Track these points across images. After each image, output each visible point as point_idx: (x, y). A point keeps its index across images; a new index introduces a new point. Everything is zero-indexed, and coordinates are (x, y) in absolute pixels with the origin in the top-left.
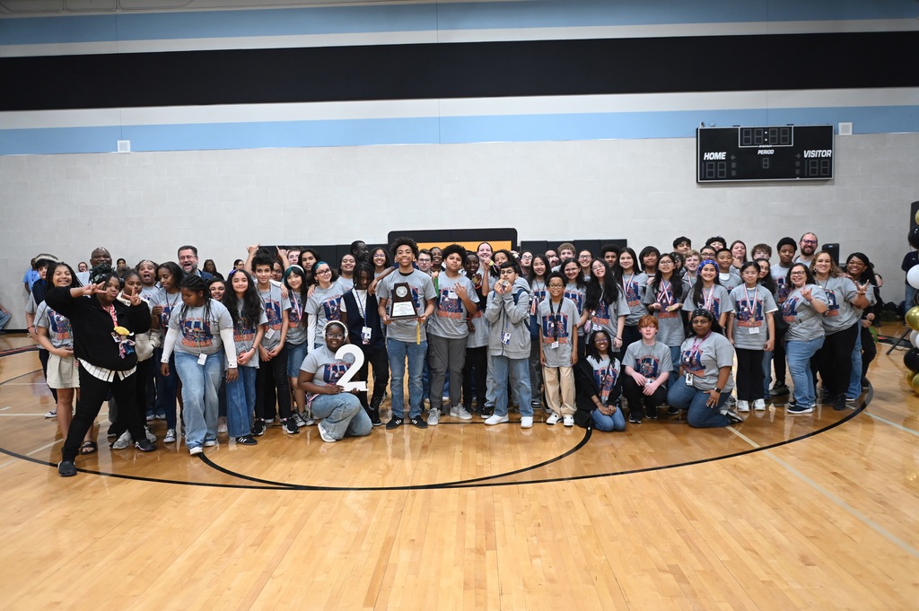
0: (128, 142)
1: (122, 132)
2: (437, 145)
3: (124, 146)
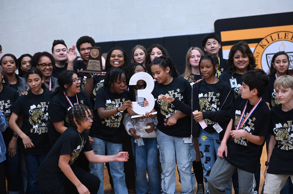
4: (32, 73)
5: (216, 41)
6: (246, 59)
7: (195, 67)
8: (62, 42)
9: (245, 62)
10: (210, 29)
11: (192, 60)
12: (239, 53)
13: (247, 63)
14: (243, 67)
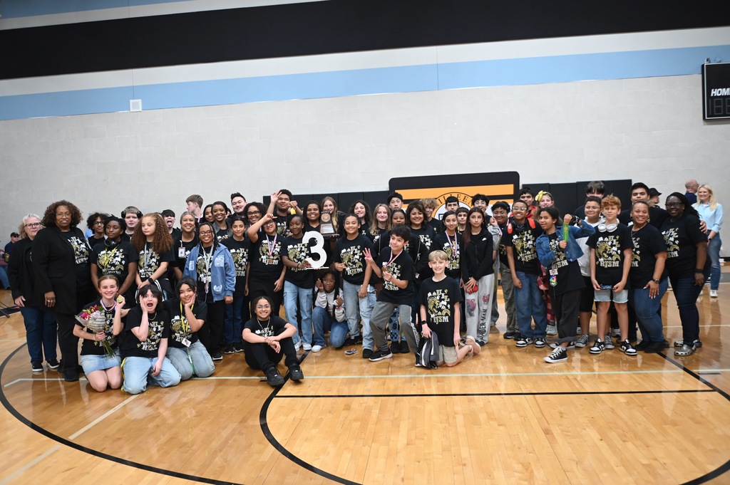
0: (140, 101)
1: (133, 92)
2: (436, 92)
3: (136, 104)
4: (238, 220)
5: (399, 200)
6: (422, 216)
7: (382, 222)
8: (238, 195)
9: (421, 218)
10: (385, 187)
11: (378, 215)
12: (415, 210)
13: (422, 219)
14: (418, 222)
